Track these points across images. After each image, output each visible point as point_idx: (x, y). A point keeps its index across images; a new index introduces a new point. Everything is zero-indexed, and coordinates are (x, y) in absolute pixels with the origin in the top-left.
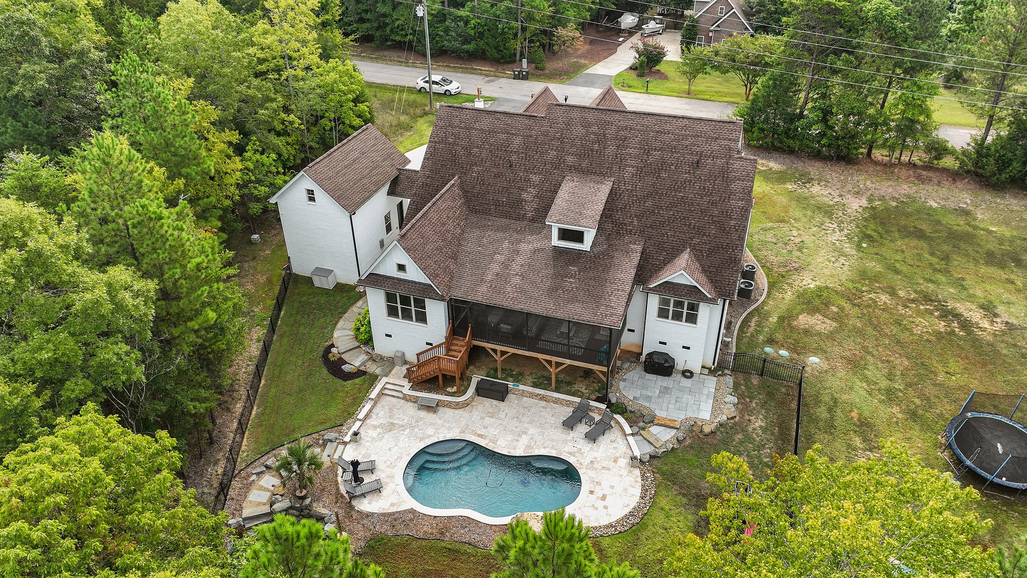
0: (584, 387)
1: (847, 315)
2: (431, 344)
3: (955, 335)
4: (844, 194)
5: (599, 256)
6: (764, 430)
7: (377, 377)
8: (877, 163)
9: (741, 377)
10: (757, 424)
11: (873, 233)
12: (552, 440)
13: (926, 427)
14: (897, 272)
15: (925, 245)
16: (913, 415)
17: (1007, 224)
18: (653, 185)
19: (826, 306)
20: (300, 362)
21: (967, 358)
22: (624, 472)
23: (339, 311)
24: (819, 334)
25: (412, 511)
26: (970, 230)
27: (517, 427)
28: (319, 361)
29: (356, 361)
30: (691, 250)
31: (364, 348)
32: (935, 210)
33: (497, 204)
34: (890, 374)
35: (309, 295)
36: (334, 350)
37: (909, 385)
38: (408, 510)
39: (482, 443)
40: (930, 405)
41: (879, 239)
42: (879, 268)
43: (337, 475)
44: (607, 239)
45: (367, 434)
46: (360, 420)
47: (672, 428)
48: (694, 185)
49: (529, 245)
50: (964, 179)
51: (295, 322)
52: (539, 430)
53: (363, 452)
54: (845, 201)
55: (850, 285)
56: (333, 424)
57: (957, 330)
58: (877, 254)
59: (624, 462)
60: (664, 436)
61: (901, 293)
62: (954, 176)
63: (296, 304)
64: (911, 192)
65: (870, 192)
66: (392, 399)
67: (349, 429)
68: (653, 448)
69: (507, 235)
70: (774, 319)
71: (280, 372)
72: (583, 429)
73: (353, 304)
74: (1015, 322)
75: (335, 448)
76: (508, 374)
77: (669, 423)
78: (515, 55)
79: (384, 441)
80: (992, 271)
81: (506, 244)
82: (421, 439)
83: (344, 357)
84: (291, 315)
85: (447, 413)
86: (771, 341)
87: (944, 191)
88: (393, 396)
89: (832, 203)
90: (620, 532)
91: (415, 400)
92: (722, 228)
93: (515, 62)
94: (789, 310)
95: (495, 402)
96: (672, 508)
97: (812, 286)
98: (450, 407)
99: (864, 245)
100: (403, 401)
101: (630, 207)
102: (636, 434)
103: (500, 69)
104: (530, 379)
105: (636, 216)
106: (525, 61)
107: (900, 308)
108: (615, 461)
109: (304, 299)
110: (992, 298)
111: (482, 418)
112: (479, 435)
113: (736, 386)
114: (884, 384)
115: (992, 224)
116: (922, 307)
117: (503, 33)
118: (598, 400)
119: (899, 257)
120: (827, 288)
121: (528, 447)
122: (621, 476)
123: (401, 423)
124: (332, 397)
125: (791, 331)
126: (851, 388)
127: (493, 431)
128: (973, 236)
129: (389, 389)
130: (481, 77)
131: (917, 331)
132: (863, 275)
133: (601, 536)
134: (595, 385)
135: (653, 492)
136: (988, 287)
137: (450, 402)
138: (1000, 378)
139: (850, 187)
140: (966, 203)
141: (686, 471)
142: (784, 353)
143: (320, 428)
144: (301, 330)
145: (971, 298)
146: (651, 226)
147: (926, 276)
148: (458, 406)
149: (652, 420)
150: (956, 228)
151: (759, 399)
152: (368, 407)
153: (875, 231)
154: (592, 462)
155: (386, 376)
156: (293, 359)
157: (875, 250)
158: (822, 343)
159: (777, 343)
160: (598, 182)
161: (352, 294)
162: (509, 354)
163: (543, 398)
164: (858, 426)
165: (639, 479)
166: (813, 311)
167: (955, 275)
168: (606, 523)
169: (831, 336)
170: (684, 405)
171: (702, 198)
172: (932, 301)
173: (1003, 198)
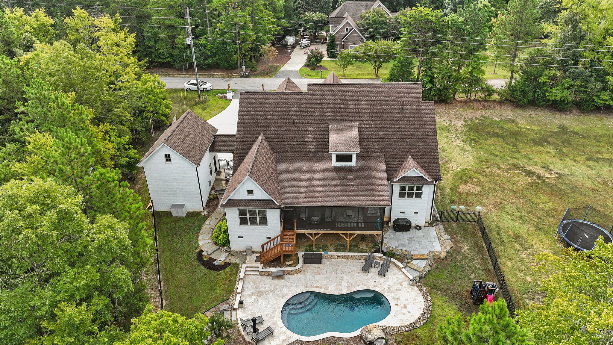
0: (365, 246)
1: (483, 182)
2: (270, 238)
3: (537, 183)
4: (451, 119)
5: (362, 168)
6: (470, 250)
7: (238, 265)
8: (460, 102)
9: (446, 223)
10: (465, 248)
11: (475, 138)
12: (360, 281)
13: (546, 233)
14: (496, 156)
15: (502, 140)
16: (538, 228)
17: (534, 125)
18: (381, 123)
19: (471, 179)
20: (183, 266)
21: (548, 194)
22: (409, 290)
23: (196, 229)
24: (474, 194)
25: (298, 341)
26: (519, 129)
27: (336, 277)
28: (197, 263)
29: (221, 258)
30: (411, 157)
31: (222, 249)
32: (498, 122)
33: (291, 147)
34: (518, 209)
35: (172, 222)
36: (204, 253)
37: (529, 212)
38: (295, 341)
39: (321, 291)
40: (543, 221)
41: (479, 140)
42: (486, 155)
43: (239, 331)
44: (363, 158)
45: (248, 301)
46: (239, 293)
47: (424, 259)
48: (403, 120)
49: (319, 167)
50: (505, 104)
51: (169, 241)
52: (350, 276)
53: (250, 312)
54: (453, 123)
55: (477, 166)
56: (222, 300)
57: (537, 180)
58: (481, 148)
59: (406, 284)
60: (422, 265)
61: (503, 166)
62: (501, 103)
63: (165, 230)
64: (484, 114)
65: (463, 117)
66: (252, 276)
67: (234, 300)
68: (419, 273)
69: (303, 164)
70: (448, 190)
71: (172, 275)
72: (374, 271)
73: (203, 223)
74: (560, 172)
75: (230, 314)
76: (318, 247)
77: (421, 257)
78: (237, 64)
79: (260, 303)
80: (538, 148)
81: (305, 169)
82: (283, 297)
83: (213, 256)
84: (164, 238)
85: (291, 278)
86: (452, 202)
87: (498, 112)
88: (252, 275)
89: (447, 125)
90: (424, 324)
91: (269, 274)
92: (425, 142)
93: (237, 68)
94: (454, 184)
95: (316, 266)
96: (443, 304)
97: (458, 169)
98: (291, 274)
99: (473, 144)
100: (260, 277)
101: (371, 137)
102: (406, 267)
103: (229, 73)
104: (332, 248)
105: (375, 142)
106: (244, 67)
107: (506, 174)
108: (401, 285)
109: (169, 225)
110: (545, 162)
111: (313, 276)
112: (316, 287)
113: (446, 230)
114: (517, 214)
115: (527, 125)
116: (515, 172)
117: (229, 52)
118: (376, 252)
119: (492, 148)
120: (466, 169)
121: (348, 287)
122: (408, 292)
123: (265, 290)
124: (214, 283)
125: (460, 195)
126: (503, 219)
127: (324, 283)
128: (522, 132)
129: (249, 271)
130: (221, 79)
131: (519, 184)
132: (480, 160)
133: (415, 329)
134: (370, 244)
135: (430, 297)
136: (541, 157)
137: (291, 271)
138: (567, 201)
139: (453, 115)
140: (511, 116)
141: (440, 282)
142: (462, 207)
143: (214, 304)
144: (176, 245)
145: (535, 163)
146: (385, 147)
147: (510, 156)
148: (296, 272)
149: (412, 258)
150: (512, 129)
151: (460, 234)
152: (240, 284)
153: (475, 136)
154: (388, 288)
155: (244, 263)
156: (178, 264)
157: (479, 146)
158: (478, 199)
159: (456, 202)
160: (349, 126)
161: (200, 217)
162: (320, 235)
163: (344, 257)
164: (515, 239)
165: (419, 292)
166: (466, 182)
167: (523, 153)
168: (413, 321)
169: (480, 194)
170: (424, 245)
171: (410, 127)
172: (519, 168)
173: (526, 112)
